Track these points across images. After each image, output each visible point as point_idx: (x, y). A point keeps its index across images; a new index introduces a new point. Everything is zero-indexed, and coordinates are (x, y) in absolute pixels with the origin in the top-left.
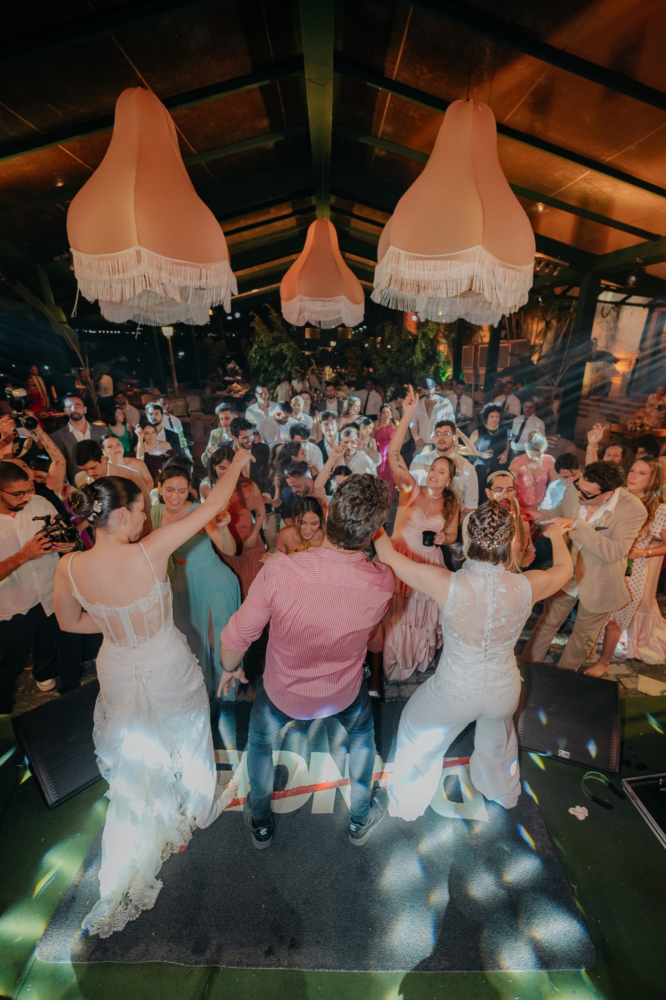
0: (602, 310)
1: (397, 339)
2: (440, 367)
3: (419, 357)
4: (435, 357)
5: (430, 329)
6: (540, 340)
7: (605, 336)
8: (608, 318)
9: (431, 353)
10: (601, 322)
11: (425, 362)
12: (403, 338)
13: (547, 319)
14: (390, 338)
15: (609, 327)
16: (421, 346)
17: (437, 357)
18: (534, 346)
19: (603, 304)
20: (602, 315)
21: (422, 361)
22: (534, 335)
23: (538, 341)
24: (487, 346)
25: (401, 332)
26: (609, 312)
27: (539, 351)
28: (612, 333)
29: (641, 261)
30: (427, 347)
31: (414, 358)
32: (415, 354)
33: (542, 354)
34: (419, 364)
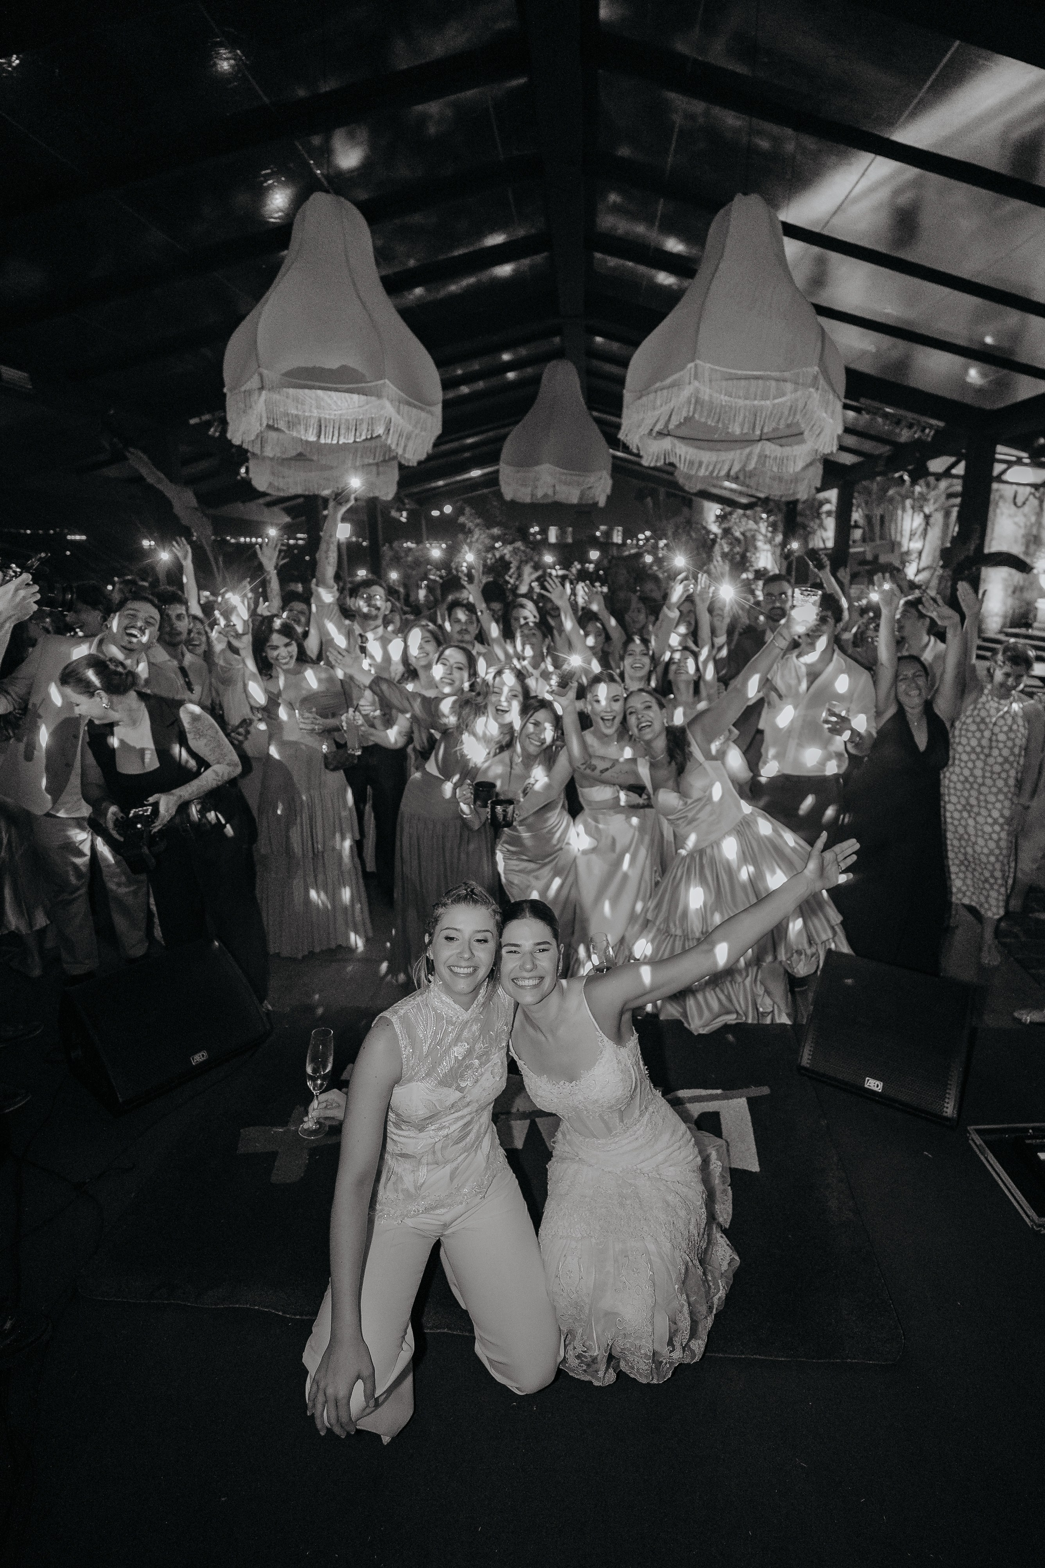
0: (1015, 497)
6: (916, 542)
7: (1023, 536)
8: (1026, 509)
10: (1015, 515)
13: (927, 510)
15: (1028, 524)
18: (908, 553)
19: (1015, 487)
20: (1015, 504)
22: (907, 533)
23: (916, 545)
26: (1027, 499)
27: (917, 560)
28: (1035, 532)
33: (923, 564)
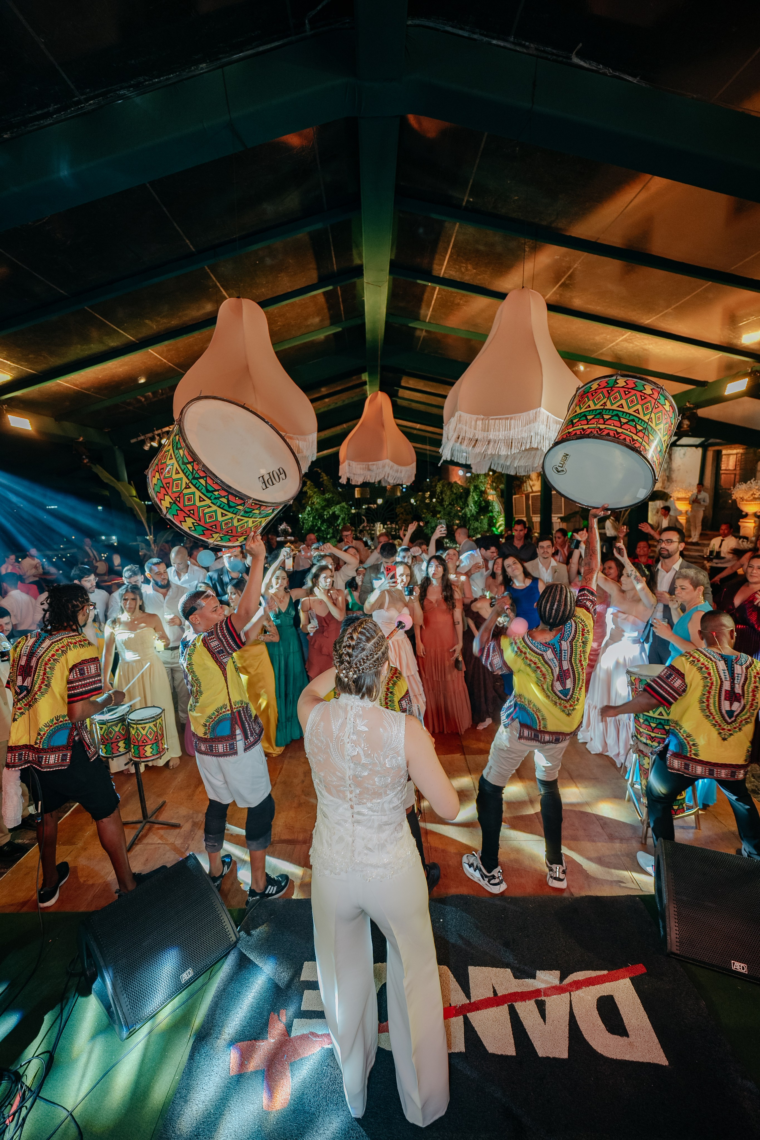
1: (448, 493)
2: (494, 517)
3: (472, 508)
4: (488, 507)
5: (481, 482)
9: (483, 504)
11: (477, 513)
12: (455, 491)
14: (442, 492)
16: (474, 498)
17: (490, 508)
21: (475, 513)
24: (539, 494)
25: (452, 487)
28: (667, 476)
29: (692, 406)
30: (479, 499)
31: (467, 510)
32: (468, 506)
34: (472, 516)
